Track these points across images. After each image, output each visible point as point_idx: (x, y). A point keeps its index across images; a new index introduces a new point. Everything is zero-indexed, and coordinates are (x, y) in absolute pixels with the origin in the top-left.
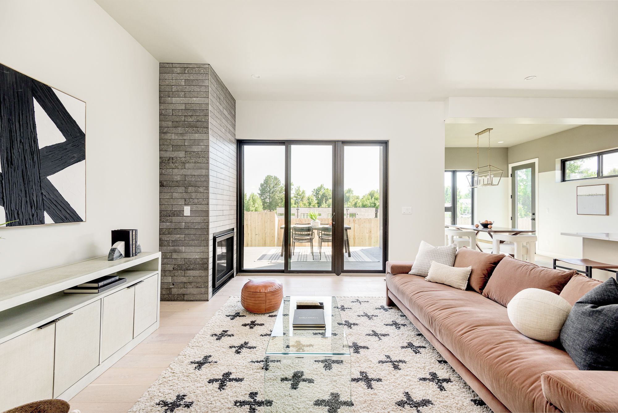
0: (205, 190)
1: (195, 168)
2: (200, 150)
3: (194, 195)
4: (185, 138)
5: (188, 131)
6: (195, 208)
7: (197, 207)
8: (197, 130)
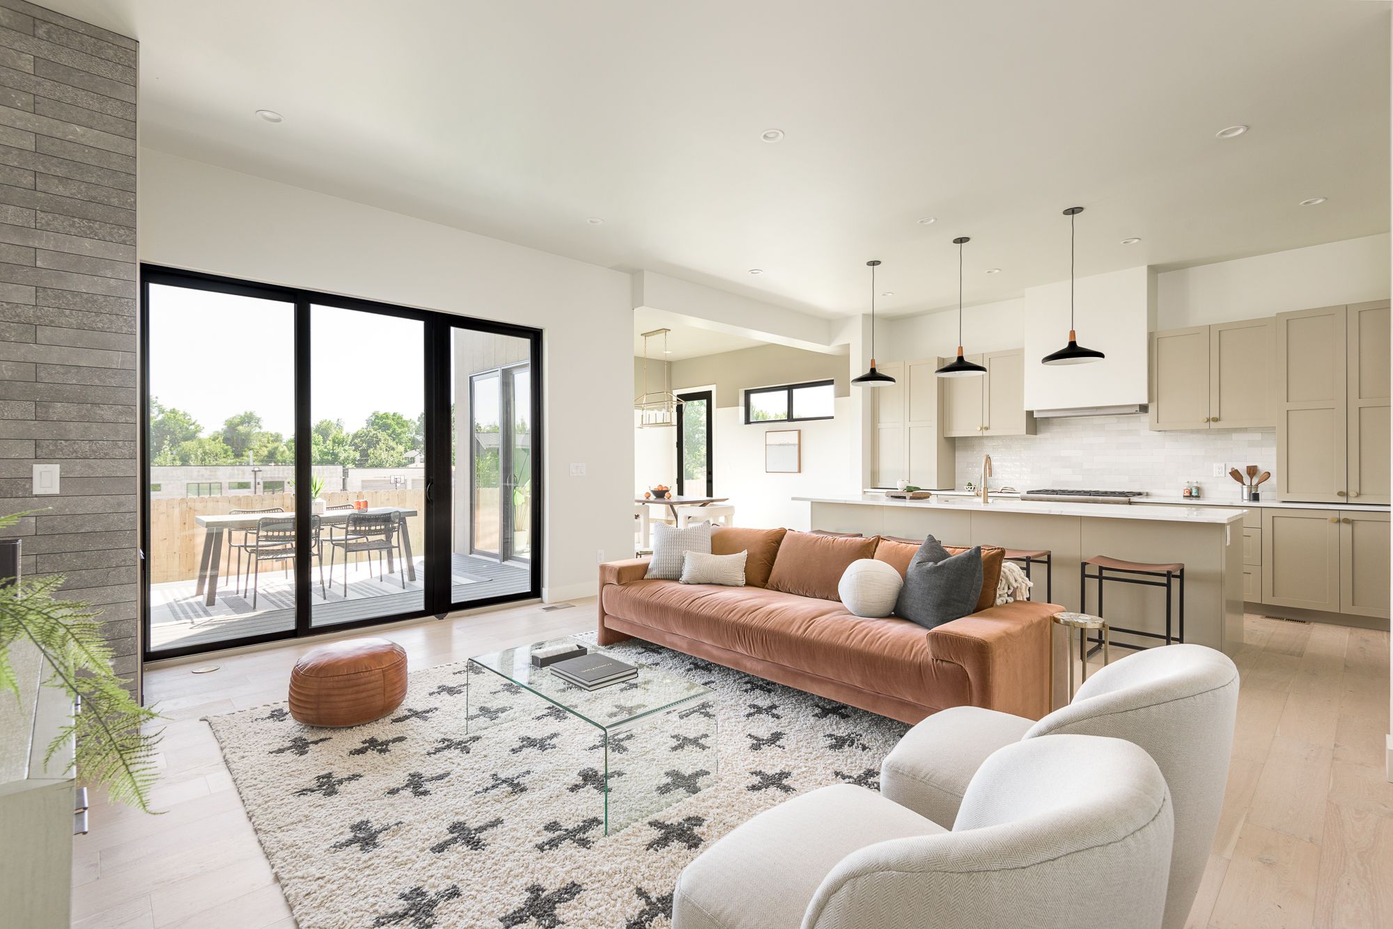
0: (121, 413)
1: (79, 344)
2: (100, 290)
3: (74, 430)
4: (36, 245)
5: (49, 225)
6: (78, 468)
7: (89, 466)
8: (90, 227)
